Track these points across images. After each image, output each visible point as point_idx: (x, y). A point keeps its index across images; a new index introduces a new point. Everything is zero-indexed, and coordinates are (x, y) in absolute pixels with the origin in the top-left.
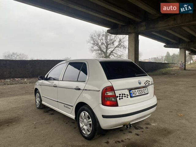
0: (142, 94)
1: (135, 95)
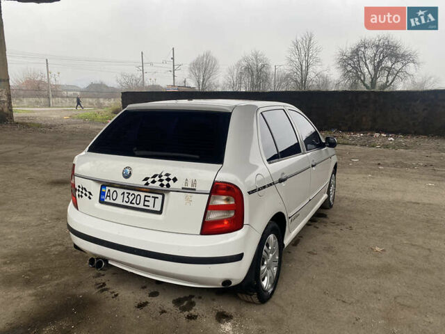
0: (135, 206)
1: (112, 201)
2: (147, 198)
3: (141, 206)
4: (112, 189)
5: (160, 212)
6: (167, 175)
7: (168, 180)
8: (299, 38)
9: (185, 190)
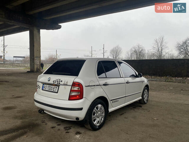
2: (54, 88)
3: (52, 91)
4: (46, 85)
5: (57, 93)
6: (60, 80)
7: (60, 81)
8: (157, 38)
9: (64, 85)
